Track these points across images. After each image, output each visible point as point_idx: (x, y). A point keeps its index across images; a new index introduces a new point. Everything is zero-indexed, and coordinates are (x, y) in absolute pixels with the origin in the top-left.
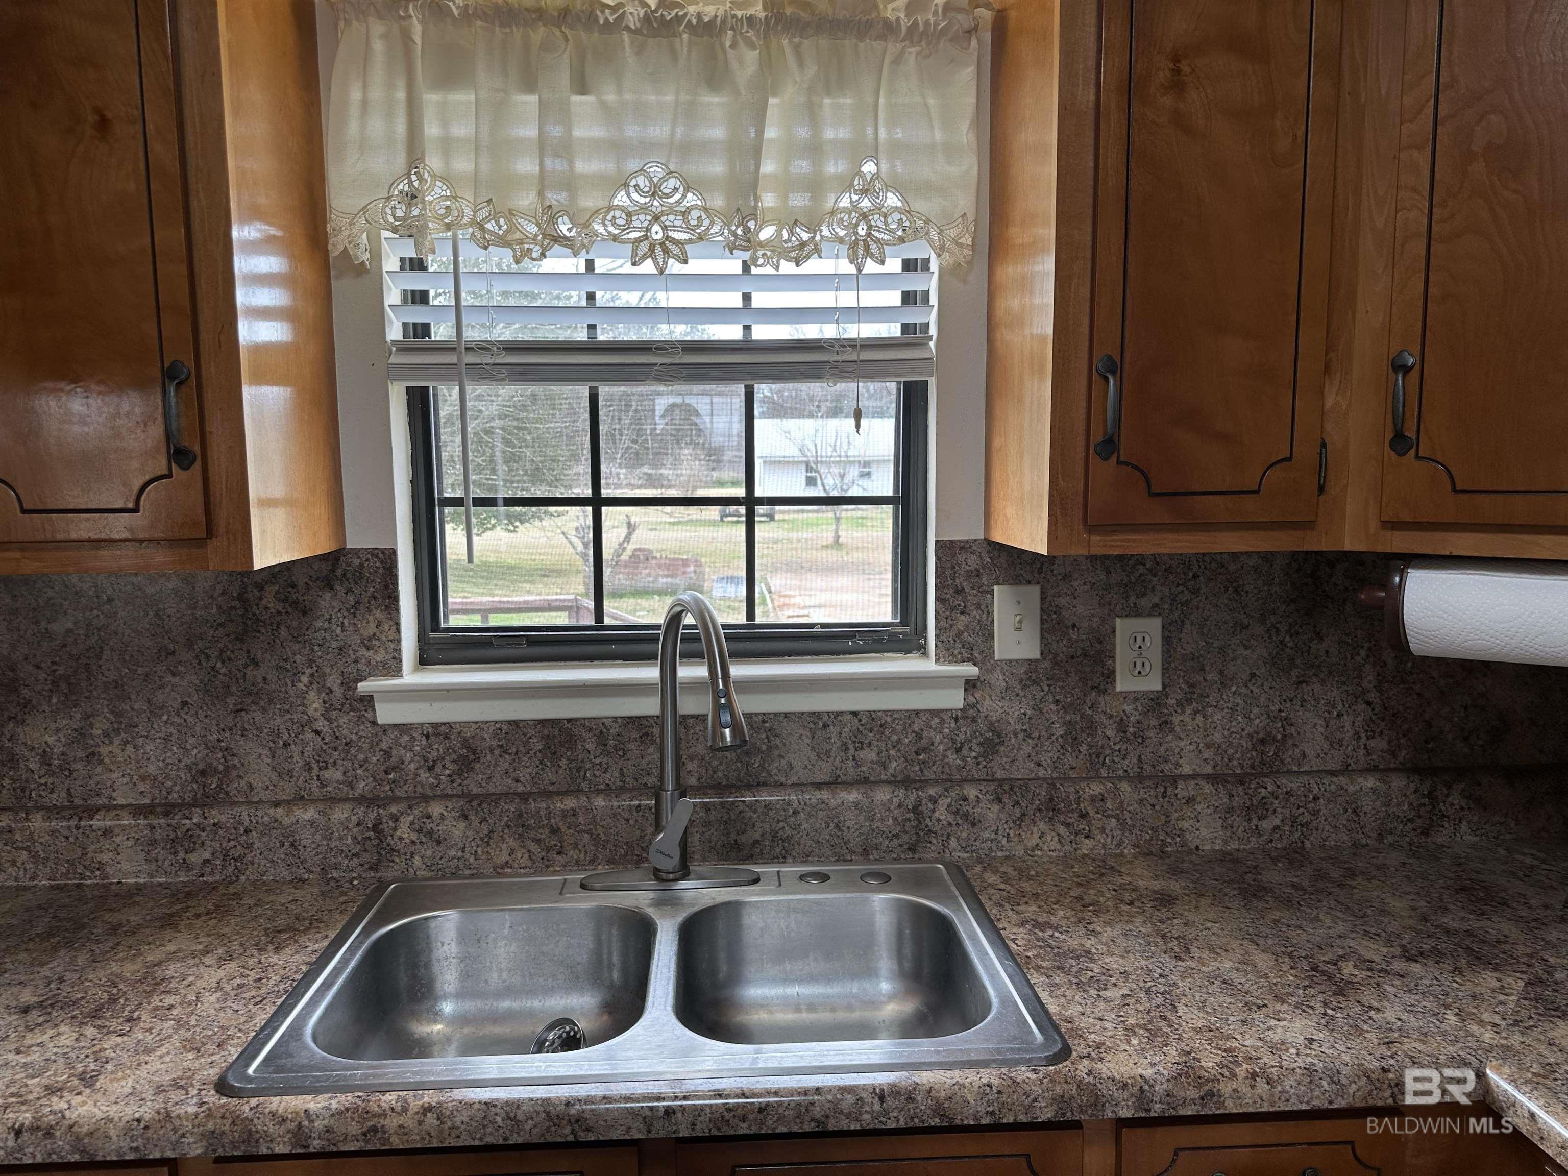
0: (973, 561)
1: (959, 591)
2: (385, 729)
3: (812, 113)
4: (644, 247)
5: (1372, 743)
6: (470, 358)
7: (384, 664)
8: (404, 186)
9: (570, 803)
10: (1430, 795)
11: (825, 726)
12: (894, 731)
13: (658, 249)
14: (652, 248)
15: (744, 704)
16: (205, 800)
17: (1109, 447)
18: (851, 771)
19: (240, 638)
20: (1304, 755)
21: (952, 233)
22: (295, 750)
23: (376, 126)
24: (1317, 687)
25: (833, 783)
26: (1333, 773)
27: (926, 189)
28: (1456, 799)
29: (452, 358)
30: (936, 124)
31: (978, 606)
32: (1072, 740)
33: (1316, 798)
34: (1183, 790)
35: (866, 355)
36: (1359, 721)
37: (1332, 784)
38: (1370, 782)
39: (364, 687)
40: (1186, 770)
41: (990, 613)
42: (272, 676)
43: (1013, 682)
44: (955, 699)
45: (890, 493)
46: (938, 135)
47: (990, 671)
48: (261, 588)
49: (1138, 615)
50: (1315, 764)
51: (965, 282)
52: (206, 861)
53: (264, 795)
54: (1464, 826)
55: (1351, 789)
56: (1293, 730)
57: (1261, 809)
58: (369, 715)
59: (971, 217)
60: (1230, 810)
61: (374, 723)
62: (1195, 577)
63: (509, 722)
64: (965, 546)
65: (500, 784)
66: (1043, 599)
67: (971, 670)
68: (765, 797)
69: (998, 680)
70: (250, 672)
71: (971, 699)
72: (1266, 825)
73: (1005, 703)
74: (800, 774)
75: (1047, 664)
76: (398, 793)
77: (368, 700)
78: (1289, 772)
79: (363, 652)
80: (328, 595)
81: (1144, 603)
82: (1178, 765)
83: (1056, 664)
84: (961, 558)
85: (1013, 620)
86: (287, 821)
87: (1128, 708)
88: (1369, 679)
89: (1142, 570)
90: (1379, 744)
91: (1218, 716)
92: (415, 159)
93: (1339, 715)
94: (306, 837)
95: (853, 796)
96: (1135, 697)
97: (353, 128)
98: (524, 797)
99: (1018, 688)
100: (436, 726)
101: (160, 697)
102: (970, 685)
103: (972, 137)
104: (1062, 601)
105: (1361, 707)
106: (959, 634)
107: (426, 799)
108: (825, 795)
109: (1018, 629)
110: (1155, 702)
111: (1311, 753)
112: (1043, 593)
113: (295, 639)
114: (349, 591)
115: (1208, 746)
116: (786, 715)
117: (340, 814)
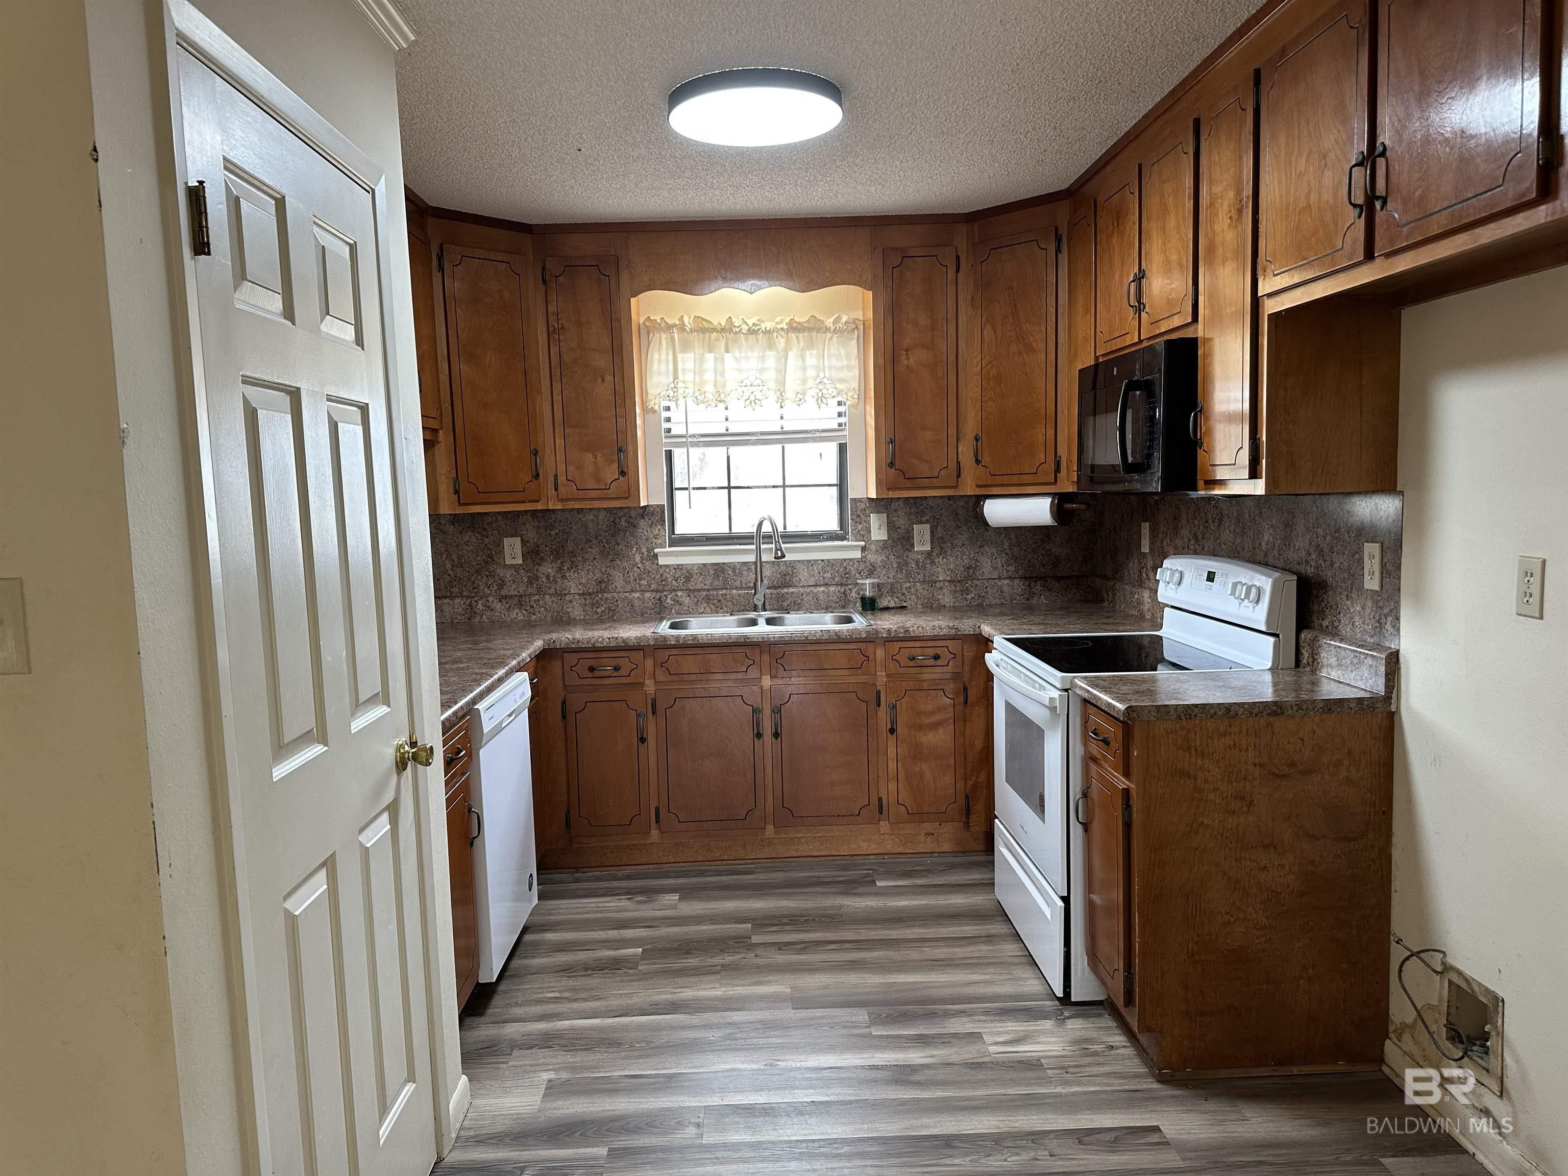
0: (863, 506)
1: (859, 516)
2: (661, 566)
3: (803, 358)
4: (748, 402)
5: (1009, 568)
6: (690, 440)
7: (661, 544)
8: (672, 385)
9: (724, 592)
10: (1029, 586)
11: (812, 565)
12: (836, 566)
13: (753, 403)
14: (751, 402)
15: (789, 557)
16: (602, 591)
17: (891, 464)
18: (822, 581)
19: (613, 536)
20: (983, 573)
21: (850, 394)
22: (631, 574)
23: (663, 368)
24: (987, 548)
25: (816, 586)
26: (995, 579)
27: (842, 381)
28: (1038, 587)
29: (684, 440)
30: (844, 359)
31: (865, 521)
32: (900, 568)
33: (986, 587)
34: (938, 585)
35: (823, 434)
36: (1003, 560)
37: (992, 582)
38: (1006, 581)
39: (656, 550)
40: (941, 578)
41: (870, 524)
42: (624, 549)
43: (878, 548)
44: (858, 554)
45: (836, 483)
46: (845, 363)
47: (870, 544)
48: (620, 519)
49: (922, 523)
50: (987, 576)
51: (856, 409)
52: (603, 611)
53: (620, 590)
54: (1042, 597)
55: (999, 584)
56: (979, 564)
57: (968, 591)
58: (656, 562)
59: (857, 388)
60: (956, 592)
61: (658, 564)
62: (941, 509)
63: (703, 564)
64: (860, 500)
65: (699, 586)
66: (888, 518)
67: (863, 543)
68: (791, 590)
69: (873, 547)
70: (616, 547)
71: (864, 555)
72: (969, 597)
73: (876, 556)
74: (803, 583)
75: (890, 542)
76: (665, 589)
77: (656, 556)
78: (979, 579)
79: (654, 540)
80: (642, 521)
81: (924, 519)
82: (938, 577)
83: (893, 541)
84: (859, 504)
85: (877, 526)
86: (630, 597)
87: (919, 557)
88: (1006, 545)
89: (922, 507)
90: (1011, 568)
91: (951, 559)
92: (676, 377)
93: (996, 558)
94: (636, 603)
95: (822, 589)
96: (922, 553)
97: (655, 367)
98: (708, 590)
99: (880, 551)
100: (678, 565)
101: (586, 556)
102: (864, 549)
103: (857, 362)
104: (894, 519)
105: (1004, 555)
106: (859, 531)
107: (676, 591)
108: (812, 588)
109: (879, 529)
110: (929, 554)
111: (986, 572)
112: (888, 516)
113: (632, 536)
114: (650, 519)
115: (948, 570)
116: (798, 561)
117: (647, 595)
